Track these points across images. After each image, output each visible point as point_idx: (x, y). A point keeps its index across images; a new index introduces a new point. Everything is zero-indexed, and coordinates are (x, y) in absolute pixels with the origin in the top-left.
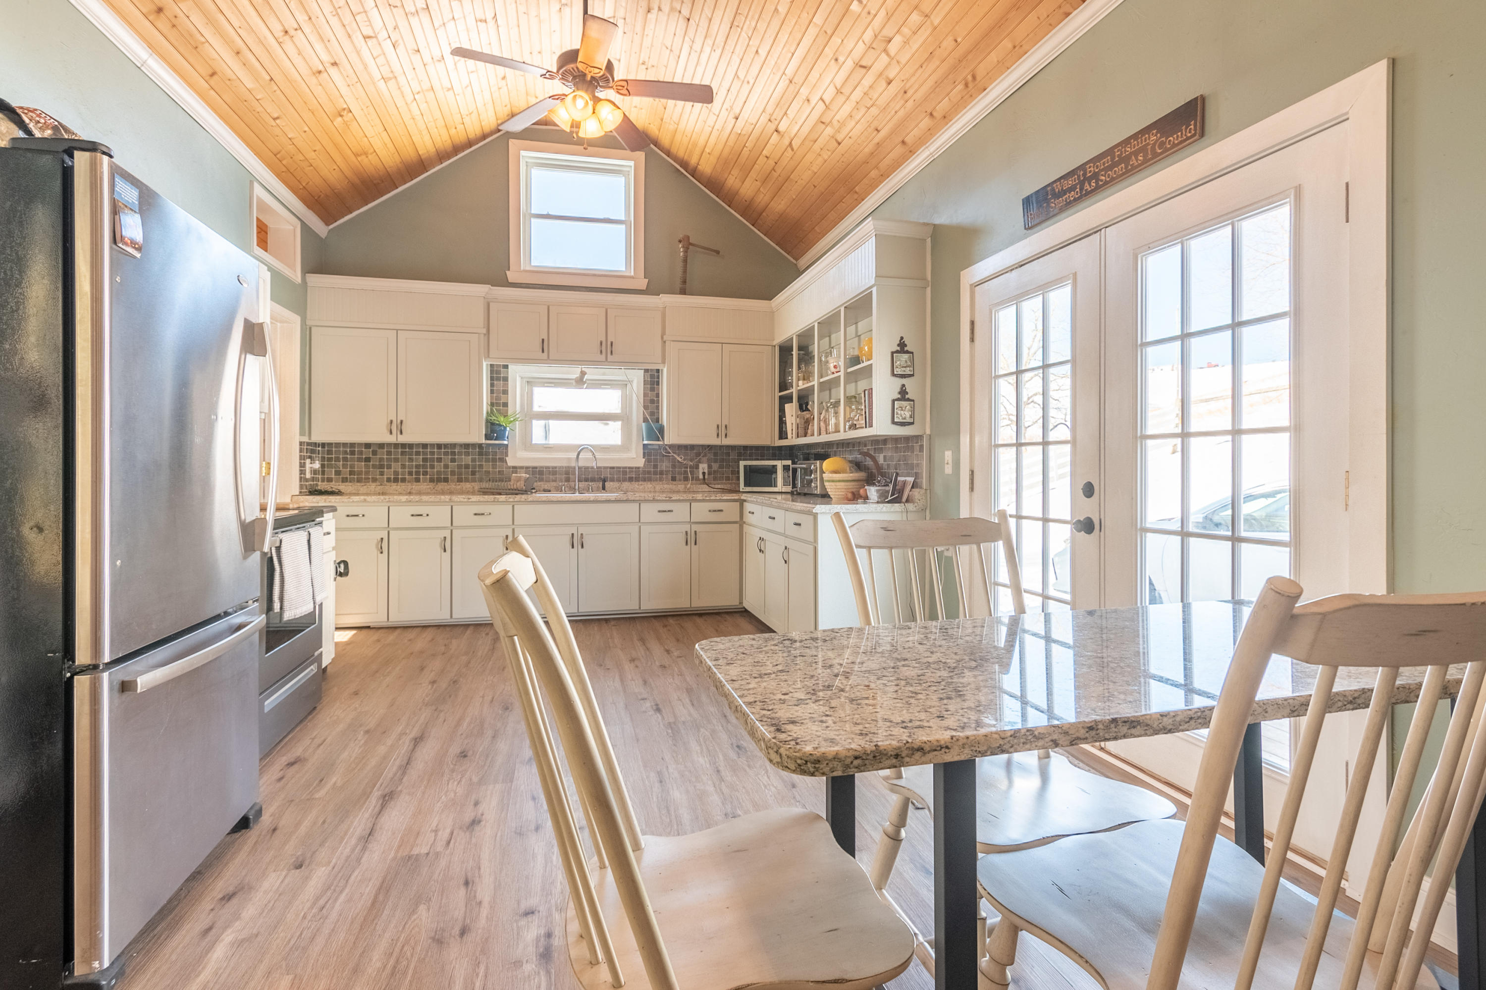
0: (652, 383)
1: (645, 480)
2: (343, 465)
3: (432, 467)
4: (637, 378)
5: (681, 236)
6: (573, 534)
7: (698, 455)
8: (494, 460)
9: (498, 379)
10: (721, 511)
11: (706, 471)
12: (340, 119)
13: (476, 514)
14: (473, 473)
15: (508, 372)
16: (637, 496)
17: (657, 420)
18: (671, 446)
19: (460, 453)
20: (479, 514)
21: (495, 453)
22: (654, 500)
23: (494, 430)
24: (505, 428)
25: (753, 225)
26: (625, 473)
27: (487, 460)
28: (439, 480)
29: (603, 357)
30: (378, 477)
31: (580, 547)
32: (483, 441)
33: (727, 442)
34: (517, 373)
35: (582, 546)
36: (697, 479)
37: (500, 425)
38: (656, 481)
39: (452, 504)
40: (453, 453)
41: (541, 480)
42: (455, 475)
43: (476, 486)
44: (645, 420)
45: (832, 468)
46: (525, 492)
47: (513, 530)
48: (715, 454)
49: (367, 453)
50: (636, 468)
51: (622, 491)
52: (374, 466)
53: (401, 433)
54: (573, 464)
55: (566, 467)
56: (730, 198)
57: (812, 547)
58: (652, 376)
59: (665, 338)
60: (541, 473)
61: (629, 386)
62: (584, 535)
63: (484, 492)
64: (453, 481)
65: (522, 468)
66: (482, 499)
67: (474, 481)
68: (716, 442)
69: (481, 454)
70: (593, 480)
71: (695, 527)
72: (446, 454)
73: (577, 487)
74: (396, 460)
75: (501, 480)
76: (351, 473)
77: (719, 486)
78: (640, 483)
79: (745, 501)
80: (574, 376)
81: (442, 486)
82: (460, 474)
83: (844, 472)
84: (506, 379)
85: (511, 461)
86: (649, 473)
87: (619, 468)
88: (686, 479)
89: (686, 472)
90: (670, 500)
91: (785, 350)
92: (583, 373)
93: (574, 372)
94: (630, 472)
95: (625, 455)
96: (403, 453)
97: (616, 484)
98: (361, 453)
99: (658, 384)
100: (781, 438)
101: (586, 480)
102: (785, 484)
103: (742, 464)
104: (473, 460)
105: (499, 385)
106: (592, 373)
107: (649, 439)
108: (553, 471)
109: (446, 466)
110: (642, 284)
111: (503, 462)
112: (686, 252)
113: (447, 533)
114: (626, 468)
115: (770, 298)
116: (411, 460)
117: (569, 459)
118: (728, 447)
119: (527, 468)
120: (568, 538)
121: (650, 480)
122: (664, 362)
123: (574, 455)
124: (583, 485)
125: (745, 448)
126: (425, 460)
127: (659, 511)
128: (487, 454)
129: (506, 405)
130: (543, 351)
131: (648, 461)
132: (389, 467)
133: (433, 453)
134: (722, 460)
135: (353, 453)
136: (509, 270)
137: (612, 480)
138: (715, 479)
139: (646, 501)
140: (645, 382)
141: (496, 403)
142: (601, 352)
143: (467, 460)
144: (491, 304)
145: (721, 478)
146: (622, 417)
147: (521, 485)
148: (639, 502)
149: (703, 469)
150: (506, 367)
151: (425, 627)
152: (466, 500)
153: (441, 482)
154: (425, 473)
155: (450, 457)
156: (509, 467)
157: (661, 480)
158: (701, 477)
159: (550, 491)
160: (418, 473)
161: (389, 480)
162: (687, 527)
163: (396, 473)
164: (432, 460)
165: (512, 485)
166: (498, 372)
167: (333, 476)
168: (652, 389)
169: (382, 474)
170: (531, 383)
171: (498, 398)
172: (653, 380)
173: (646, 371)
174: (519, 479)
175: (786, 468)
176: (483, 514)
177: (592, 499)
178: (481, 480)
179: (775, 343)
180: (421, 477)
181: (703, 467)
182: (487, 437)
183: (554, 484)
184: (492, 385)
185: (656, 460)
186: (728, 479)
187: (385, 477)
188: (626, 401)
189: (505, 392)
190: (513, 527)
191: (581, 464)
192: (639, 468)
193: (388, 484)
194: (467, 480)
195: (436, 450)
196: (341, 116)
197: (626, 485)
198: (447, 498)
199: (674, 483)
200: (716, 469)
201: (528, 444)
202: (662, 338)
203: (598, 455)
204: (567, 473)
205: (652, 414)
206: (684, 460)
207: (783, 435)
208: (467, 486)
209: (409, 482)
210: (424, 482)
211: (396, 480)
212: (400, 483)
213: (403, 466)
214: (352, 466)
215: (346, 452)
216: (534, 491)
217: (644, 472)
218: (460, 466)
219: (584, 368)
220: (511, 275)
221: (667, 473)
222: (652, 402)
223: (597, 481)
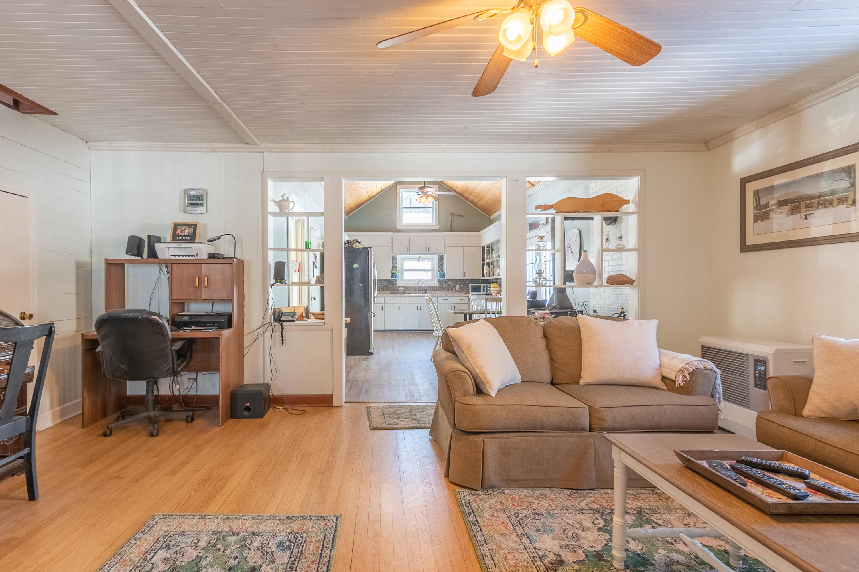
0: (441, 259)
4: (436, 258)
5: (450, 213)
6: (418, 306)
7: (456, 282)
8: (393, 284)
9: (394, 259)
10: (463, 300)
14: (387, 288)
16: (437, 295)
17: (443, 271)
18: (447, 280)
19: (383, 282)
20: (391, 300)
21: (393, 282)
22: (442, 296)
23: (393, 275)
24: (397, 274)
25: (475, 206)
26: (432, 288)
27: (391, 284)
29: (426, 252)
32: (391, 279)
33: (465, 278)
34: (399, 257)
35: (421, 310)
36: (456, 290)
37: (395, 274)
38: (442, 290)
39: (384, 297)
40: (381, 282)
41: (407, 290)
43: (389, 292)
44: (439, 271)
45: (493, 287)
46: (404, 293)
47: (401, 305)
48: (462, 282)
50: (436, 286)
51: (432, 293)
54: (417, 285)
55: (414, 286)
56: (467, 199)
58: (441, 257)
59: (445, 246)
60: (407, 288)
61: (434, 260)
62: (421, 306)
63: (392, 294)
66: (391, 296)
67: (387, 290)
68: (462, 278)
69: (389, 282)
70: (422, 290)
71: (455, 305)
73: (418, 292)
75: (395, 290)
77: (462, 292)
78: (438, 291)
79: (470, 296)
80: (417, 258)
82: (383, 288)
83: (497, 288)
84: (396, 259)
85: (398, 285)
87: (431, 286)
88: (452, 290)
89: (452, 288)
90: (447, 296)
91: (484, 247)
92: (420, 257)
93: (417, 256)
94: (434, 288)
95: (433, 282)
97: (430, 292)
99: (443, 259)
101: (421, 290)
102: (484, 291)
103: (470, 285)
104: (387, 284)
105: (394, 261)
106: (423, 257)
107: (440, 277)
108: (410, 287)
110: (438, 227)
111: (395, 285)
112: (452, 217)
113: (383, 305)
114: (433, 286)
115: (479, 231)
117: (415, 284)
118: (466, 280)
119: (402, 286)
120: (416, 307)
121: (440, 290)
122: (445, 253)
123: (417, 282)
124: (420, 291)
125: (472, 280)
127: (444, 300)
128: (391, 282)
129: (396, 267)
130: (408, 251)
131: (440, 284)
134: (464, 284)
136: (397, 226)
137: (429, 290)
138: (462, 290)
139: (439, 296)
140: (439, 259)
141: (394, 267)
143: (385, 284)
144: (393, 238)
145: (464, 290)
146: (432, 270)
147: (402, 291)
148: (437, 297)
150: (397, 256)
151: (377, 332)
152: (388, 296)
157: (444, 290)
159: (409, 293)
162: (452, 305)
165: (399, 291)
166: (394, 257)
168: (441, 261)
170: (403, 260)
171: (394, 265)
172: (441, 258)
173: (439, 255)
174: (401, 290)
175: (484, 286)
176: (393, 300)
177: (423, 296)
178: (389, 290)
179: (481, 247)
181: (458, 286)
182: (391, 277)
183: (411, 291)
184: (392, 261)
185: (442, 284)
186: (466, 290)
188: (433, 265)
189: (396, 263)
191: (419, 285)
194: (385, 290)
197: (433, 291)
198: (383, 295)
199: (448, 291)
200: (462, 287)
201: (402, 279)
203: (424, 282)
204: (415, 288)
205: (441, 269)
206: (452, 284)
207: (483, 276)
208: (386, 292)
217: (439, 288)
218: (383, 286)
219: (420, 256)
220: (398, 228)
221: (446, 288)
222: (441, 265)
223: (424, 290)
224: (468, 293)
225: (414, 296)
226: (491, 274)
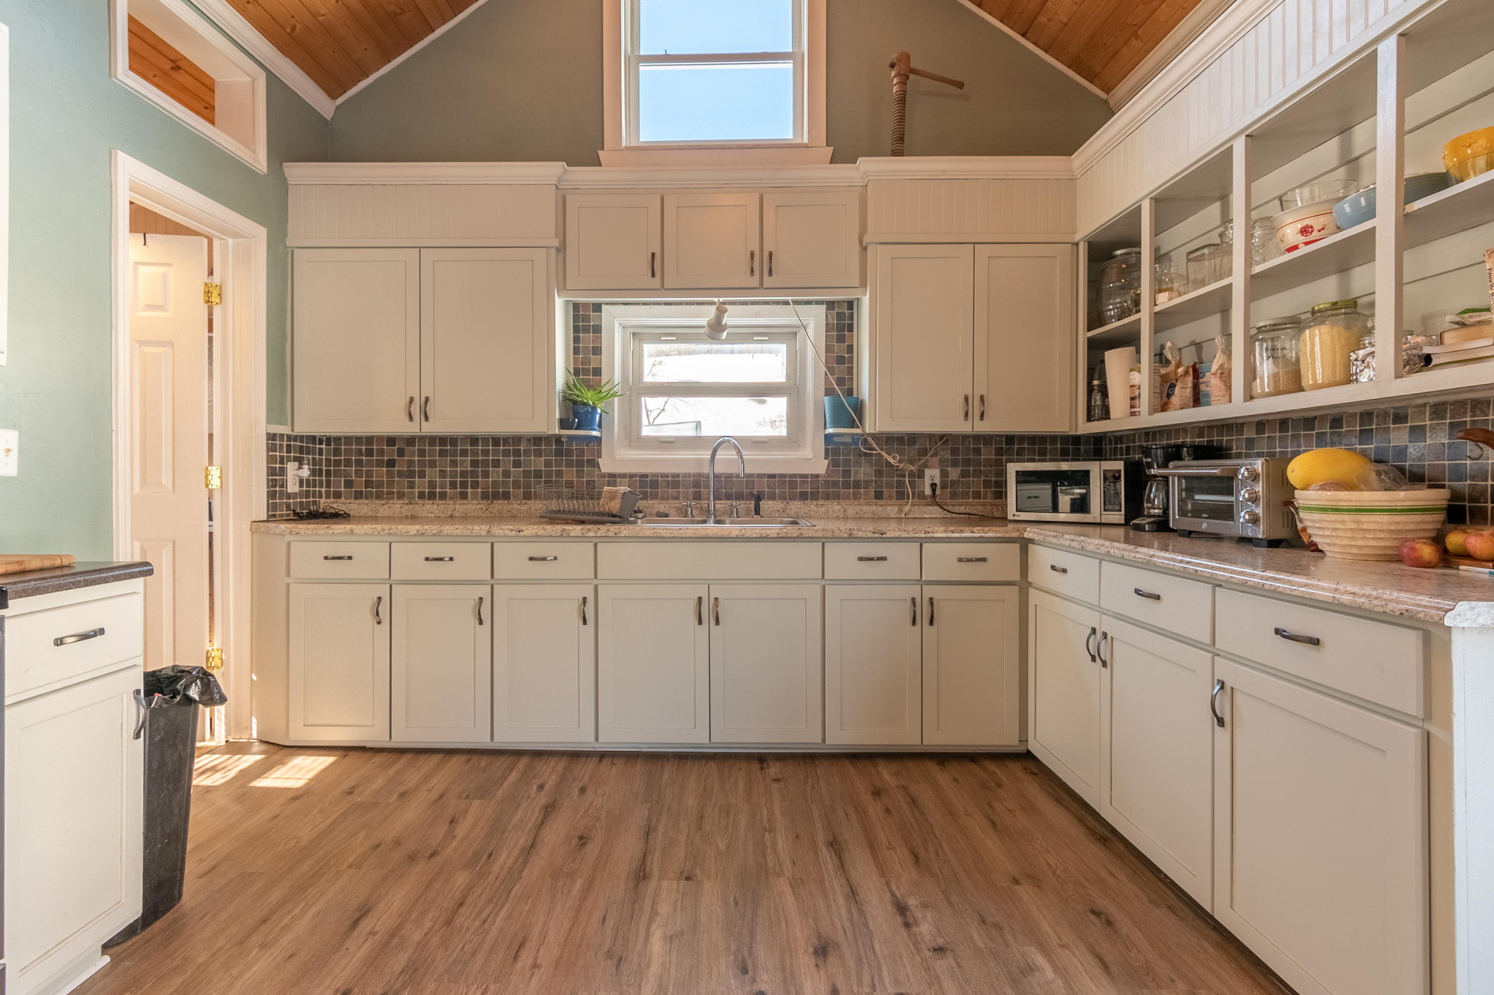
0: (841, 327)
1: (827, 497)
2: (356, 471)
3: (486, 475)
4: (814, 321)
5: (894, 58)
6: (700, 599)
7: (923, 452)
8: (580, 463)
9: (586, 330)
10: (984, 560)
11: (937, 481)
13: (531, 559)
15: (602, 317)
16: (820, 526)
17: (850, 392)
18: (874, 436)
19: (527, 453)
20: (537, 559)
21: (581, 452)
22: (851, 538)
23: (576, 412)
24: (594, 409)
25: (1023, 36)
26: (793, 485)
27: (570, 464)
28: (496, 496)
29: (754, 281)
30: (406, 490)
31: (713, 622)
32: (557, 431)
33: (981, 428)
34: (615, 320)
35: (717, 622)
36: (922, 496)
37: (586, 404)
38: (848, 498)
39: (493, 540)
40: (517, 453)
41: (654, 496)
42: (519, 488)
44: (829, 392)
45: (1320, 478)
47: (596, 588)
48: (954, 451)
49: (390, 453)
50: (813, 476)
51: (788, 516)
52: (400, 474)
53: (427, 418)
54: (706, 470)
55: (694, 475)
58: (840, 316)
59: (866, 239)
60: (654, 484)
61: (801, 334)
62: (721, 601)
63: (552, 518)
64: (516, 498)
65: (623, 476)
66: (541, 532)
68: (964, 428)
69: (559, 453)
70: (739, 497)
71: (929, 591)
72: (506, 453)
73: (714, 510)
74: (433, 464)
75: (591, 497)
76: (368, 484)
77: (962, 509)
78: (821, 502)
79: (1031, 541)
80: (705, 321)
81: (499, 506)
82: (527, 486)
83: (1364, 487)
84: (598, 329)
85: (606, 466)
86: (835, 484)
87: (784, 476)
88: (901, 495)
89: (900, 484)
90: (882, 538)
92: (721, 312)
94: (803, 483)
95: (794, 455)
96: (442, 453)
97: (778, 505)
98: (381, 452)
99: (851, 329)
100: (1090, 418)
101: (729, 497)
102: (1108, 503)
103: (1012, 469)
104: (548, 464)
105: (587, 339)
106: (736, 314)
107: (836, 423)
108: (674, 481)
109: (506, 474)
110: (823, 156)
111: (594, 466)
112: (903, 83)
114: (795, 475)
115: (1069, 151)
116: (454, 463)
117: (700, 461)
118: (979, 437)
119: (632, 476)
120: (692, 605)
121: (837, 497)
122: (863, 284)
123: (706, 455)
124: (722, 507)
125: (1010, 439)
126: (474, 463)
127: (861, 559)
128: (569, 453)
129: (597, 372)
130: (653, 275)
131: (834, 464)
132: (422, 475)
133: (486, 453)
134: (967, 462)
135: (370, 453)
136: (603, 149)
137: (772, 497)
138: (954, 496)
139: (834, 538)
140: (828, 326)
141: (582, 369)
142: (752, 271)
143: (538, 463)
144: (568, 197)
145: (965, 495)
146: (789, 387)
147: (615, 506)
148: (823, 541)
149: (932, 477)
150: (597, 307)
151: (451, 752)
153: (499, 499)
154: (475, 485)
155: (512, 458)
156: (603, 476)
157: (856, 497)
158: (928, 491)
159: (667, 516)
160: (464, 485)
161: (422, 496)
162: (915, 591)
163: (432, 485)
164: (485, 463)
165: (601, 506)
166: (586, 318)
167: (342, 489)
168: (841, 339)
169: (412, 485)
170: (639, 336)
171: (586, 361)
172: (843, 321)
173: (831, 305)
174: (615, 496)
175: (1110, 478)
176: (544, 559)
177: (734, 534)
178: (559, 496)
179: (1077, 237)
180: (469, 490)
181: (932, 474)
182: (564, 424)
183: (675, 503)
184: (575, 339)
185: (847, 463)
186: (977, 495)
187: (417, 490)
188: (795, 364)
189: (597, 351)
190: (596, 582)
191: (719, 469)
192: (817, 476)
193: (421, 502)
194: (537, 497)
195: (491, 448)
197: (796, 506)
199: (880, 502)
200: (955, 478)
201: (634, 438)
202: (861, 241)
203: (747, 455)
204: (697, 485)
205: (840, 382)
206: (900, 461)
207: (1098, 410)
209: (451, 499)
210: (473, 499)
211: (432, 496)
212: (437, 501)
213: (443, 474)
214: (369, 474)
215: (360, 452)
216: (640, 515)
217: (827, 484)
218: (527, 474)
220: (607, 158)
221: (867, 483)
222: (841, 360)
223: (747, 499)
224: (997, 514)
225: (676, 534)
226: (1182, 391)
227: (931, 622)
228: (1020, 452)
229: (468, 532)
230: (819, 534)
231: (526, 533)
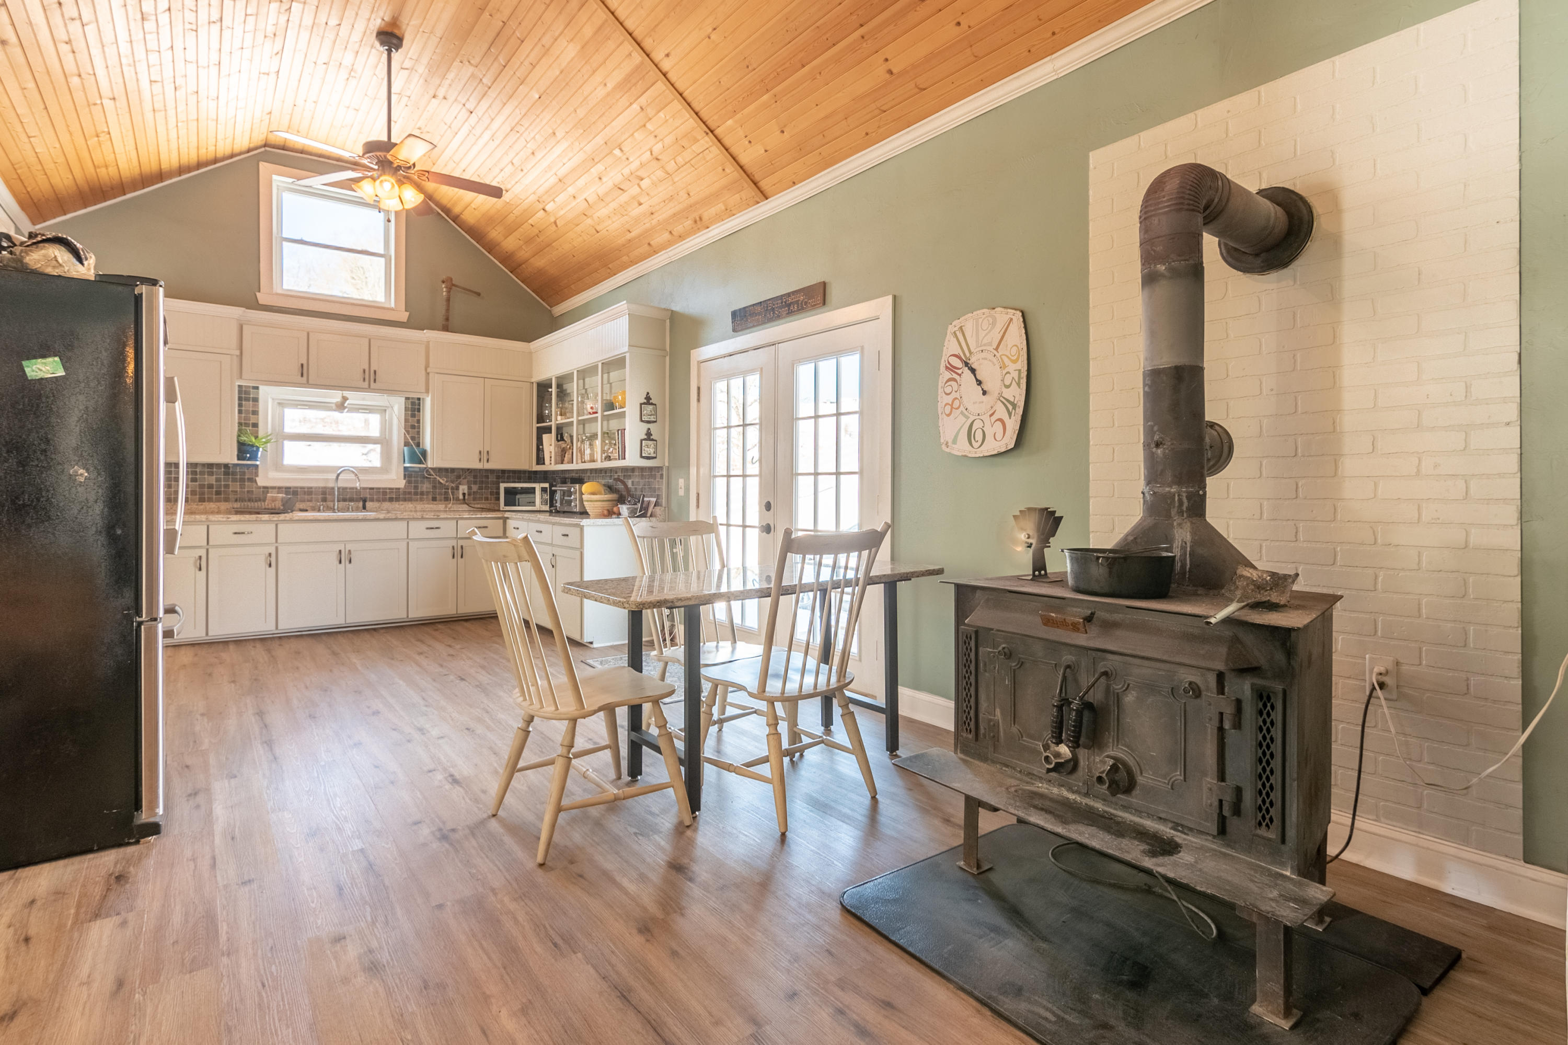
0: (413, 410)
1: (405, 500)
4: (397, 406)
5: (444, 277)
6: (340, 551)
7: (459, 477)
8: (243, 480)
9: (247, 399)
10: (486, 527)
11: (466, 492)
12: (96, 139)
13: (235, 533)
14: (218, 493)
15: (258, 393)
16: (406, 515)
17: (418, 445)
18: (432, 469)
19: (202, 473)
20: (239, 533)
21: (244, 473)
22: (423, 518)
23: (245, 450)
24: (258, 448)
25: (511, 272)
26: (385, 493)
27: (234, 480)
29: (366, 384)
31: (347, 562)
32: (236, 461)
33: (488, 466)
34: (268, 395)
35: (350, 562)
36: (458, 499)
37: (253, 446)
38: (417, 500)
39: (208, 523)
43: (227, 506)
44: (406, 443)
45: (590, 491)
46: (286, 511)
47: (277, 548)
48: (475, 477)
50: (396, 489)
51: (384, 510)
54: (331, 485)
55: (322, 488)
56: (491, 247)
57: (578, 553)
58: (413, 404)
59: (429, 370)
60: (296, 493)
61: (389, 411)
62: (352, 552)
63: (238, 512)
65: (273, 488)
66: (243, 519)
67: (218, 501)
68: (479, 466)
70: (351, 500)
71: (460, 542)
73: (336, 507)
75: (250, 500)
77: (479, 506)
78: (401, 503)
79: (508, 518)
80: (334, 401)
82: (203, 493)
83: (601, 493)
84: (256, 400)
85: (261, 481)
86: (410, 493)
87: (379, 488)
88: (447, 499)
89: (446, 493)
90: (438, 519)
91: (543, 388)
92: (345, 399)
93: (335, 396)
94: (390, 493)
95: (385, 477)
97: (376, 504)
99: (419, 410)
100: (538, 463)
101: (344, 500)
102: (544, 502)
103: (503, 486)
104: (218, 480)
105: (248, 405)
106: (354, 398)
107: (411, 461)
108: (309, 491)
110: (404, 316)
111: (252, 482)
112: (449, 292)
113: (203, 553)
114: (386, 488)
115: (529, 341)
117: (327, 480)
118: (487, 470)
119: (279, 488)
120: (336, 554)
121: (410, 500)
122: (427, 391)
123: (334, 476)
124: (342, 504)
125: (503, 471)
127: (427, 528)
128: (234, 473)
129: (255, 425)
130: (302, 375)
131: (409, 482)
134: (482, 482)
136: (259, 291)
137: (372, 500)
138: (474, 499)
139: (414, 519)
140: (406, 409)
141: (245, 423)
142: (364, 380)
143: (212, 480)
144: (244, 327)
145: (481, 499)
146: (383, 441)
147: (278, 505)
148: (408, 520)
149: (463, 490)
150: (257, 388)
152: (224, 519)
156: (260, 488)
157: (421, 500)
158: (461, 497)
159: (307, 511)
162: (454, 543)
165: (267, 504)
166: (247, 393)
168: (413, 416)
170: (282, 404)
171: (246, 418)
172: (414, 408)
173: (407, 399)
174: (274, 500)
175: (544, 490)
176: (243, 533)
177: (360, 518)
178: (227, 500)
179: (533, 380)
181: (463, 488)
182: (237, 457)
183: (311, 504)
184: (240, 405)
185: (416, 482)
186: (487, 499)
188: (385, 426)
189: (255, 413)
190: (277, 545)
191: (341, 484)
192: (399, 489)
194: (210, 500)
196: (98, 136)
197: (387, 505)
198: (203, 517)
199: (435, 502)
200: (475, 490)
201: (278, 465)
202: (426, 370)
204: (324, 493)
205: (413, 438)
206: (447, 482)
207: (540, 460)
208: (212, 505)
217: (405, 493)
218: (202, 486)
219: (346, 394)
220: (262, 298)
221: (428, 493)
222: (413, 427)
223: (357, 501)
224: (496, 508)
225: (327, 518)
226: (566, 456)
227: (462, 557)
228: (509, 478)
229: (192, 520)
230: (407, 517)
231: (232, 519)
